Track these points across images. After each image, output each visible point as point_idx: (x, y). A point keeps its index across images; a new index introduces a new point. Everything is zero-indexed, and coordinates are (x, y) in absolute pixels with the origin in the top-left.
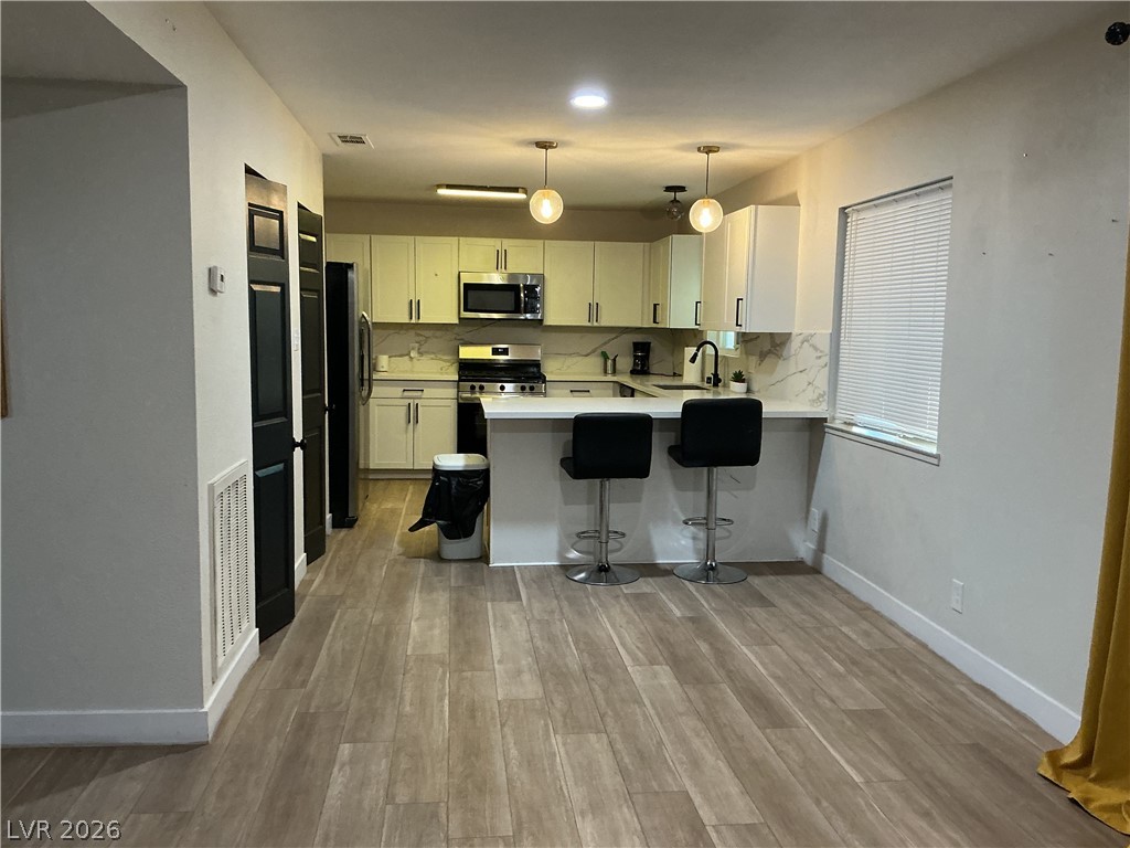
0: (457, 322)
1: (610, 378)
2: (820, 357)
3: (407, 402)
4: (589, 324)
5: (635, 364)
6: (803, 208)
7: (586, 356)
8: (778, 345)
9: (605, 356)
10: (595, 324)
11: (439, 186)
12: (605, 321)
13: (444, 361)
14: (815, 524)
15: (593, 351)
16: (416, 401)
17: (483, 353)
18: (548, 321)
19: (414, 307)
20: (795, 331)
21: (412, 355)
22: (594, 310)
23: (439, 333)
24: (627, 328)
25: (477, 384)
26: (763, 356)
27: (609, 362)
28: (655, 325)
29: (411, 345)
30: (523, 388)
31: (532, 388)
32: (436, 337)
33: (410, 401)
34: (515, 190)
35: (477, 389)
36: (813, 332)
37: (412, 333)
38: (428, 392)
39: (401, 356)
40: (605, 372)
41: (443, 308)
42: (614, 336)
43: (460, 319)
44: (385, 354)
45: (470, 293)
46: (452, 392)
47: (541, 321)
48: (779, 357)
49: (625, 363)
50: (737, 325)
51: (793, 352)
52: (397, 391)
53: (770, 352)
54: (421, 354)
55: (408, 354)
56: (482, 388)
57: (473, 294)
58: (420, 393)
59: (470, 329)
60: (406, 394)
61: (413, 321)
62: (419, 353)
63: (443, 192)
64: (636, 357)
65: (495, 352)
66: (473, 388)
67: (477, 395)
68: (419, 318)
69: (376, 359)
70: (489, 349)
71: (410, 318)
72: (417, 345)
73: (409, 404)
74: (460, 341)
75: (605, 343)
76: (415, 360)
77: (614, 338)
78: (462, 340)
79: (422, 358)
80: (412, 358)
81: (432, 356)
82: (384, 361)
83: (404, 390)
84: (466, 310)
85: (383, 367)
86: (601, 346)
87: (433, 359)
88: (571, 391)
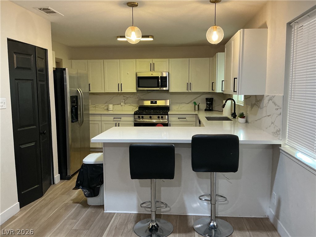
0: (135, 91)
2: (277, 109)
3: (115, 122)
4: (187, 91)
5: (207, 107)
6: (269, 29)
7: (188, 103)
8: (258, 101)
9: (195, 103)
10: (190, 91)
11: (118, 37)
12: (193, 90)
13: (134, 106)
14: (275, 201)
15: (191, 102)
16: (119, 122)
17: (148, 103)
18: (171, 91)
19: (120, 86)
20: (266, 94)
21: (122, 104)
22: (189, 85)
23: (132, 96)
24: (204, 92)
26: (252, 106)
27: (197, 106)
28: (213, 91)
29: (122, 100)
30: (159, 117)
31: (162, 117)
32: (131, 97)
33: (117, 122)
34: (148, 37)
36: (274, 95)
37: (122, 96)
38: (123, 119)
39: (118, 104)
40: (195, 110)
41: (130, 86)
42: (199, 95)
43: (137, 90)
44: (111, 104)
45: (140, 80)
46: (132, 119)
47: (168, 90)
48: (259, 107)
49: (203, 106)
50: (234, 91)
51: (264, 105)
52: (111, 118)
53: (255, 104)
54: (125, 104)
55: (121, 104)
56: (142, 117)
57: (141, 81)
58: (119, 119)
59: (143, 94)
60: (115, 119)
61: (120, 92)
62: (124, 103)
63: (119, 39)
64: (207, 104)
65: (152, 103)
66: (139, 117)
67: (141, 120)
68: (122, 90)
69: (108, 106)
70: (149, 102)
71: (119, 90)
72: (124, 100)
73: (116, 123)
74: (139, 98)
75: (195, 99)
76: (123, 106)
77: (199, 97)
78: (140, 98)
79: (125, 105)
80: (122, 105)
81: (129, 104)
82: (111, 106)
83: (114, 118)
84: (139, 87)
85: (110, 109)
86: (194, 100)
87: (129, 105)
88: (179, 118)
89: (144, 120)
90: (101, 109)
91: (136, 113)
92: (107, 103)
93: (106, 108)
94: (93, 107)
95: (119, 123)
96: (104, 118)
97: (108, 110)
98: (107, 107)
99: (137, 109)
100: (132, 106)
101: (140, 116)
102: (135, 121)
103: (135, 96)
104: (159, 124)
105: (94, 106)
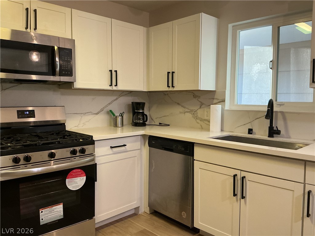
4: (110, 88)
7: (97, 114)
10: (114, 88)
12: (122, 86)
15: (102, 110)
17: (7, 116)
22: (113, 75)
25: (22, 156)
28: (168, 89)
30: (74, 152)
31: (83, 151)
35: (22, 161)
65: (21, 114)
66: (17, 160)
75: (109, 104)
77: (115, 100)
86: (106, 106)
88: (111, 147)
101: (18, 155)
104: (74, 171)
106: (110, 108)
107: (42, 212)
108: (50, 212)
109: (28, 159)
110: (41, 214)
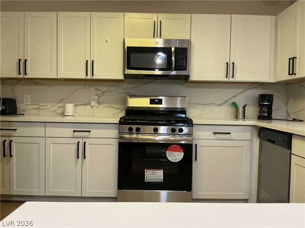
0: (121, 77)
1: (240, 122)
3: (76, 140)
4: (226, 80)
7: (220, 105)
9: (234, 105)
10: (231, 80)
12: (239, 77)
13: (117, 109)
15: (225, 102)
16: (84, 140)
17: (143, 103)
18: (193, 78)
19: (90, 66)
21: (93, 104)
22: (230, 68)
25: (134, 127)
27: (240, 110)
28: (290, 77)
29: (92, 97)
30: (174, 131)
31: (181, 131)
32: (110, 92)
33: (80, 140)
35: (134, 131)
37: (93, 88)
38: (95, 132)
39: (85, 105)
40: (237, 117)
42: (241, 90)
43: (126, 76)
44: (71, 103)
46: (113, 133)
49: (252, 110)
52: (68, 131)
54: (99, 103)
55: (90, 104)
57: (133, 56)
58: (86, 134)
60: (76, 134)
61: (89, 77)
65: (152, 102)
66: (130, 129)
67: (135, 136)
68: (93, 75)
69: (64, 107)
70: (148, 100)
71: (87, 75)
72: (96, 97)
73: (78, 143)
74: (127, 93)
75: (234, 96)
76: (95, 108)
77: (241, 93)
78: (129, 93)
79: (100, 106)
80: (92, 107)
81: (107, 105)
82: (70, 108)
83: (74, 131)
84: (129, 68)
85: (68, 112)
86: (231, 98)
87: (108, 107)
88: (214, 133)
89: (140, 136)
90: (50, 113)
91: (122, 122)
92: (63, 101)
93: (59, 111)
94: (35, 109)
95: (85, 143)
96: (51, 131)
97: (63, 114)
98: (62, 109)
99: (123, 114)
100: (113, 107)
101: (132, 126)
102: (121, 138)
103: (119, 88)
104: (173, 146)
105: (37, 106)
106: (234, 100)
107: (147, 172)
108: (153, 174)
109: (138, 130)
110: (146, 173)
